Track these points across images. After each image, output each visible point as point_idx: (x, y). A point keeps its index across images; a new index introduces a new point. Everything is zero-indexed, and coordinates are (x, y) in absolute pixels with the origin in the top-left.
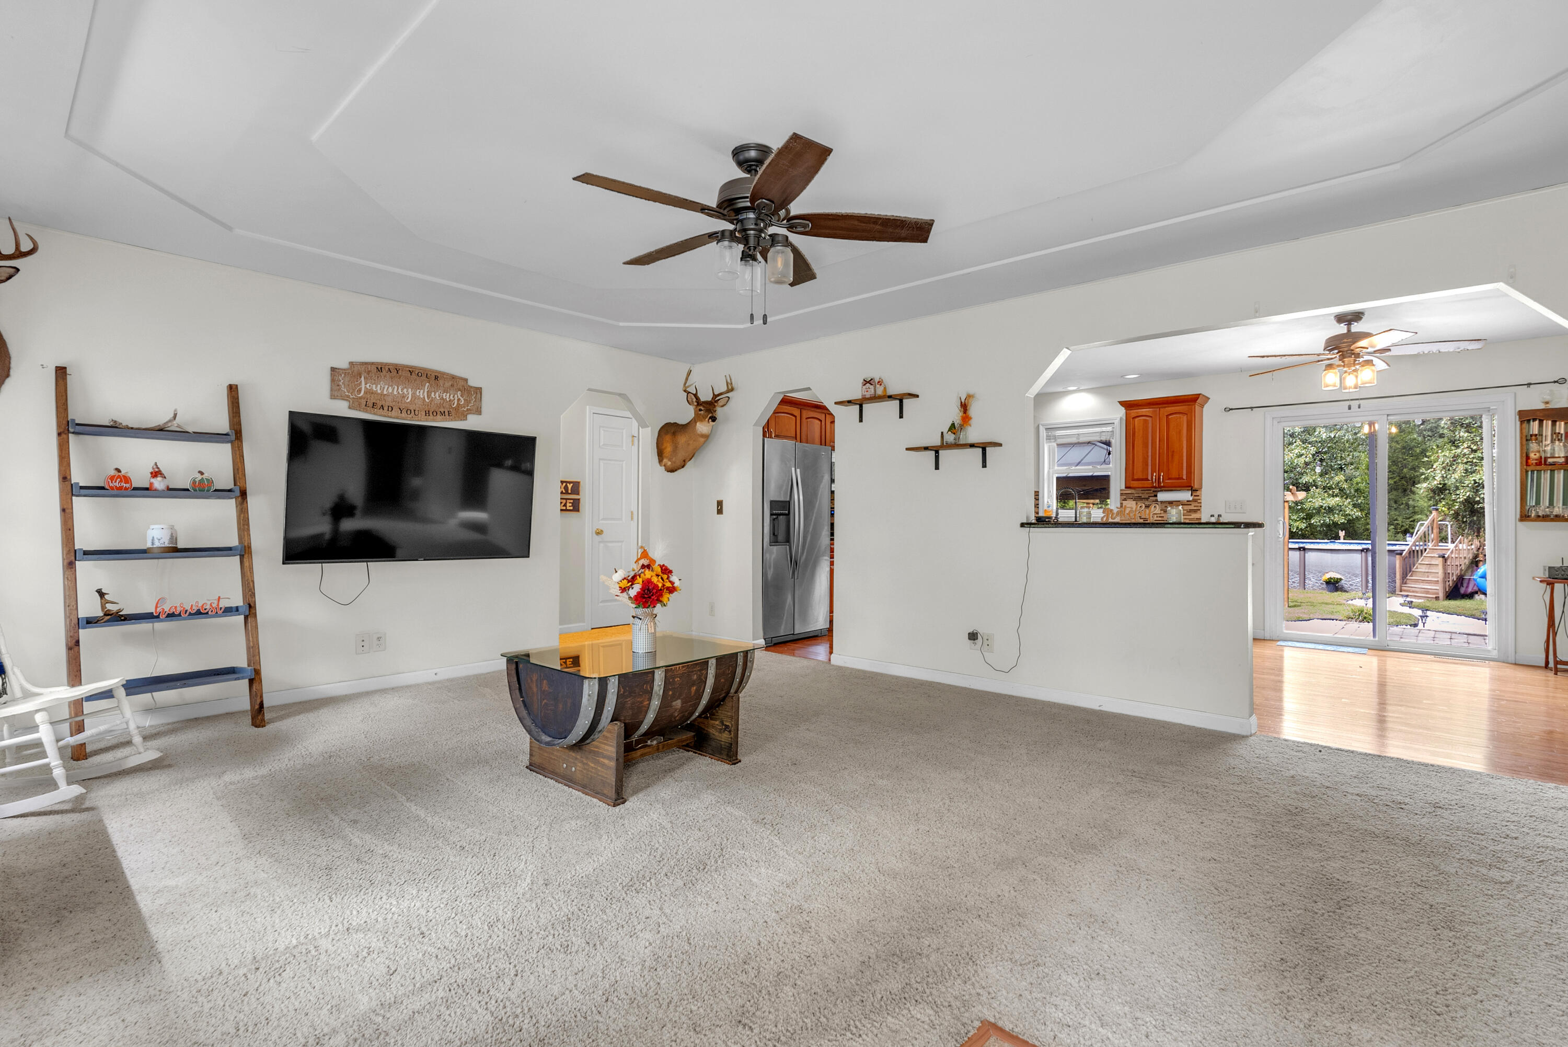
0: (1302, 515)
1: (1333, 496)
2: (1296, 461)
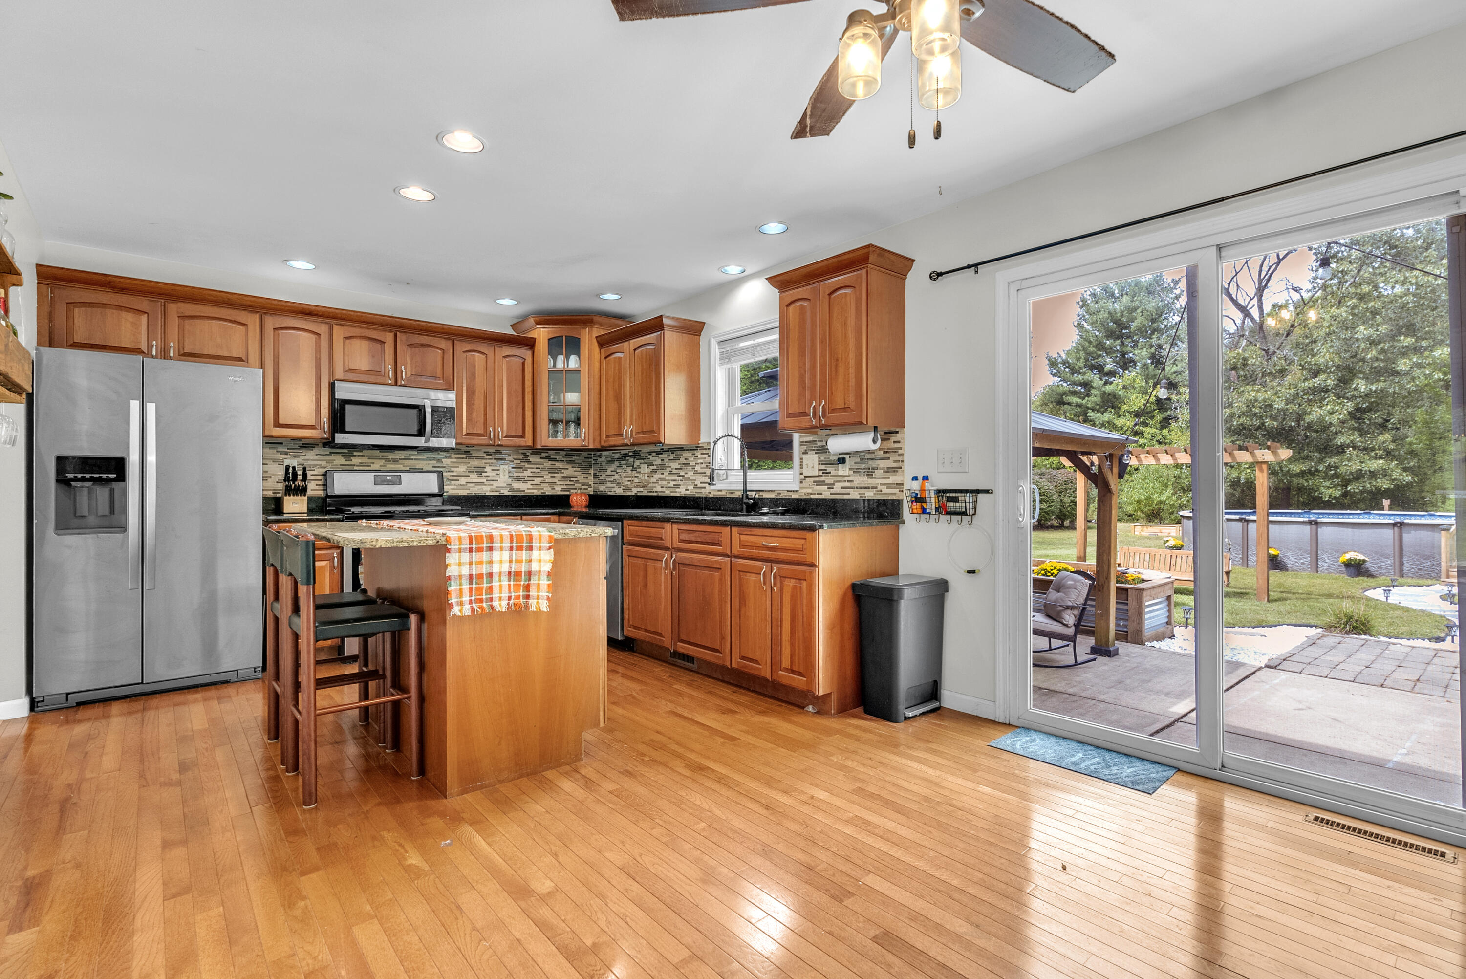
0: (1336, 481)
1: (1376, 458)
2: (1327, 418)
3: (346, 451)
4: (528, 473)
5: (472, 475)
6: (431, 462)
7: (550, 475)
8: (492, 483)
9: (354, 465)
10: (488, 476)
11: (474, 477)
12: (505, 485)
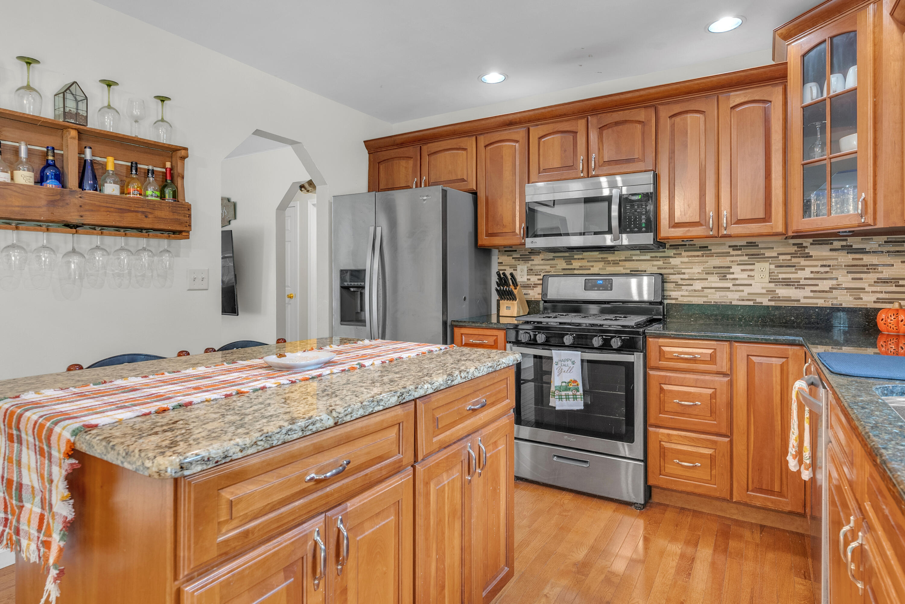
3: (567, 254)
4: (807, 273)
5: (711, 278)
6: (655, 263)
7: (850, 276)
8: (741, 288)
9: (575, 269)
10: (737, 279)
11: (714, 281)
12: (764, 291)
